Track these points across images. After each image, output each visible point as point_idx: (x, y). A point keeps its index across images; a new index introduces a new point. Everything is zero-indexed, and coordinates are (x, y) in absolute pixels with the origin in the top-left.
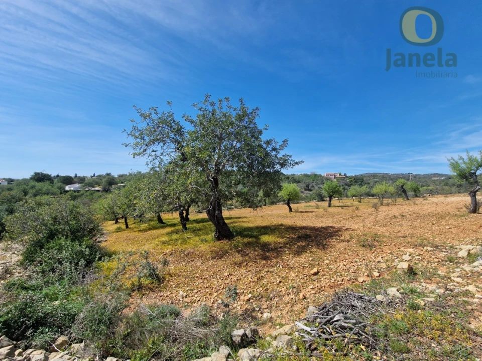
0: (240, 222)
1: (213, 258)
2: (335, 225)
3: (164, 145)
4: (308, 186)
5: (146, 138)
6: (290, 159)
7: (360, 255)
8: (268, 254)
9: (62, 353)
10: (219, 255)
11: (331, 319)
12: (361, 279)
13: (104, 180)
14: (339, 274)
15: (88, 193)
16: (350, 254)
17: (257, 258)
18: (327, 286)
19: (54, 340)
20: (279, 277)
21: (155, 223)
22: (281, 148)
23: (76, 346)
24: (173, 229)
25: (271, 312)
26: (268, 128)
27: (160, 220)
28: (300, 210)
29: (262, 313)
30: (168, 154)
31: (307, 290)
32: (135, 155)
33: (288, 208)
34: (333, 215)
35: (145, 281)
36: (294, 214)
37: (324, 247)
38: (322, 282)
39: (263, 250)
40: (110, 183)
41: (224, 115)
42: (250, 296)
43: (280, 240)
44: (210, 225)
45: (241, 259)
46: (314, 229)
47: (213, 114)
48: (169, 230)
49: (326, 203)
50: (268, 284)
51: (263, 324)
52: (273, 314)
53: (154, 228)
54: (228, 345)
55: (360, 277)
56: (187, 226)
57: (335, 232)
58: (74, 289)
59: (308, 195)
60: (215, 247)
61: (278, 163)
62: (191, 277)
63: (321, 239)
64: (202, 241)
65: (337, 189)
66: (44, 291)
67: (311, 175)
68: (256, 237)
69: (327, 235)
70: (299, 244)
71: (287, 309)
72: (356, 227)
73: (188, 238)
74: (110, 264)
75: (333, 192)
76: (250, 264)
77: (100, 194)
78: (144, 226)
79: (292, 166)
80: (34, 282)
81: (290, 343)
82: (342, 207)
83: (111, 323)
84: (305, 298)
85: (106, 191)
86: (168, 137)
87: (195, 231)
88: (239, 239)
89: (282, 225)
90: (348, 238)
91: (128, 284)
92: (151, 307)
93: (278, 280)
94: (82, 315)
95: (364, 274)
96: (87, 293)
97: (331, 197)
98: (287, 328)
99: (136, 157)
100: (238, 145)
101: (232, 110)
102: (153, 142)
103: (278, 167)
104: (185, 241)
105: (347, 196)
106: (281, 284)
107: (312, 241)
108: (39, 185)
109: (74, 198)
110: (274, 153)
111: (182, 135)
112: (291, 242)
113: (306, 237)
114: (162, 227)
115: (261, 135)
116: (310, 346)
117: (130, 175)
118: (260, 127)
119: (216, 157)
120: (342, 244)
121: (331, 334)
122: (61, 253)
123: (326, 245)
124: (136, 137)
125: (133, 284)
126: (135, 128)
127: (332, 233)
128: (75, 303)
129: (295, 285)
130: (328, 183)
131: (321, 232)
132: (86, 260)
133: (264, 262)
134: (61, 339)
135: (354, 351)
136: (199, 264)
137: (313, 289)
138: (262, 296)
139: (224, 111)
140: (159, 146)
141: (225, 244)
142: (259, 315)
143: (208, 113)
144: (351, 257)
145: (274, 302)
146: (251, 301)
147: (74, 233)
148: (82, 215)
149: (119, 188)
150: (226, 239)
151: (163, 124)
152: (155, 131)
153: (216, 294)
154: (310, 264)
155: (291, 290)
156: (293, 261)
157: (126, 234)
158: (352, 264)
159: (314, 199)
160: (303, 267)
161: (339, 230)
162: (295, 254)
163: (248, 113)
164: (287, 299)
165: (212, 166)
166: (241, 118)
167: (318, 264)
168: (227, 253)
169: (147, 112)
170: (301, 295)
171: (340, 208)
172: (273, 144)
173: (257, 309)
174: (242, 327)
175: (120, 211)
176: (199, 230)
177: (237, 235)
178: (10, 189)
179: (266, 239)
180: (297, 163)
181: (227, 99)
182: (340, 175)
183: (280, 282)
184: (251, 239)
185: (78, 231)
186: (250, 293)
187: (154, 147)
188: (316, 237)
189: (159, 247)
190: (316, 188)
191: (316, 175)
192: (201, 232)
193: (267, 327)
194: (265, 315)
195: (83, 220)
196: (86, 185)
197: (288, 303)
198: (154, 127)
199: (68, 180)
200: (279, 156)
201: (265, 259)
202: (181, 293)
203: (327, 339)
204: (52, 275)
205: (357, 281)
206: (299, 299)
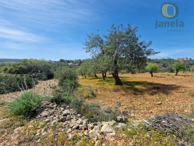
0: (126, 79)
1: (114, 91)
2: (177, 84)
3: (96, 47)
4: (164, 65)
5: (90, 45)
6: (152, 51)
7: (189, 100)
8: (137, 93)
9: (68, 110)
10: (116, 91)
11: (160, 121)
12: (186, 111)
13: (79, 62)
14: (173, 106)
15: (74, 66)
16: (182, 99)
17: (132, 93)
18: (165, 110)
19: (66, 107)
20: (141, 102)
21: (94, 77)
22: (148, 46)
23: (71, 109)
24: (100, 79)
25: (134, 114)
26: (141, 36)
27: (96, 76)
28: (157, 76)
29: (131, 114)
30: (98, 51)
31: (154, 110)
32: (86, 52)
33: (151, 75)
34: (177, 79)
35: (90, 95)
36: (154, 78)
37: (167, 94)
38: (163, 108)
39: (135, 91)
40: (80, 62)
41: (120, 33)
42: (126, 107)
43: (144, 88)
44: (114, 79)
45: (125, 93)
46: (164, 85)
47: (115, 33)
48: (99, 80)
49: (174, 74)
50: (135, 104)
51: (130, 118)
52: (135, 115)
53: (94, 79)
54: (115, 120)
55: (186, 110)
56: (105, 79)
57: (176, 88)
58: (71, 94)
59: (163, 69)
60: (115, 87)
61: (145, 53)
62: (105, 96)
63: (166, 90)
64: (110, 85)
65: (182, 66)
66: (64, 93)
67: (167, 59)
68: (133, 86)
69: (170, 88)
70: (153, 91)
71: (142, 115)
72: (191, 87)
73: (105, 83)
74: (80, 89)
75: (179, 68)
76: (128, 96)
77: (78, 66)
78: (91, 78)
79: (153, 55)
80: (61, 91)
81: (139, 126)
82: (184, 76)
83: (80, 105)
84: (151, 112)
85: (79, 65)
86: (98, 44)
87: (108, 81)
88: (125, 85)
89: (146, 82)
90: (183, 91)
91: (85, 95)
92: (91, 103)
93: (140, 104)
94: (72, 101)
95: (189, 109)
96: (74, 96)
97: (177, 71)
98: (140, 121)
99: (87, 53)
100: (126, 46)
101: (124, 30)
102: (92, 47)
103: (146, 55)
104: (104, 84)
105: (189, 71)
106: (141, 105)
107: (161, 90)
108: (62, 63)
109: (70, 67)
110: (144, 49)
111: (102, 43)
112: (150, 89)
113: (158, 88)
114: (96, 79)
115: (138, 40)
116: (147, 128)
117: (87, 59)
118: (137, 36)
119: (116, 51)
120: (178, 93)
121: (159, 127)
122: (67, 83)
123: (168, 93)
124: (87, 45)
125: (86, 95)
126: (86, 42)
127: (174, 88)
128: (71, 98)
129: (148, 107)
130: (177, 63)
131: (167, 87)
132: (74, 86)
133: (134, 96)
134: (68, 107)
135: (169, 136)
136: (108, 93)
137: (157, 110)
138: (132, 108)
139: (120, 31)
140: (95, 48)
141: (119, 87)
142: (129, 114)
143: (113, 33)
144: (183, 100)
145: (136, 111)
146: (127, 109)
147: (70, 78)
148: (72, 73)
149: (83, 64)
150: (120, 85)
151: (96, 39)
152: (93, 42)
153: (113, 104)
154: (157, 100)
155: (145, 108)
156: (149, 97)
157: (85, 80)
158: (182, 103)
159: (167, 71)
160: (154, 100)
161: (179, 87)
162: (150, 95)
163: (132, 30)
164: (143, 111)
165: (114, 56)
166: (128, 33)
167: (162, 101)
168: (119, 90)
169: (90, 35)
170: (150, 111)
171: (183, 76)
172: (144, 44)
173: (129, 112)
174: (121, 116)
175: (83, 72)
176: (109, 81)
177: (124, 84)
178: (55, 64)
179: (137, 87)
180: (156, 53)
181: (122, 25)
182: (187, 59)
183: (141, 104)
184: (130, 86)
185: (71, 77)
186: (127, 106)
187: (93, 49)
188: (164, 88)
189: (95, 85)
190: (170, 66)
191: (170, 59)
192: (110, 82)
193: (132, 119)
194: (132, 115)
195: (72, 74)
196: (74, 63)
197: (143, 113)
198: (92, 41)
199: (69, 62)
200: (147, 50)
201: (135, 95)
202: (101, 101)
203: (156, 128)
204: (65, 89)
205: (184, 111)
206: (148, 112)
